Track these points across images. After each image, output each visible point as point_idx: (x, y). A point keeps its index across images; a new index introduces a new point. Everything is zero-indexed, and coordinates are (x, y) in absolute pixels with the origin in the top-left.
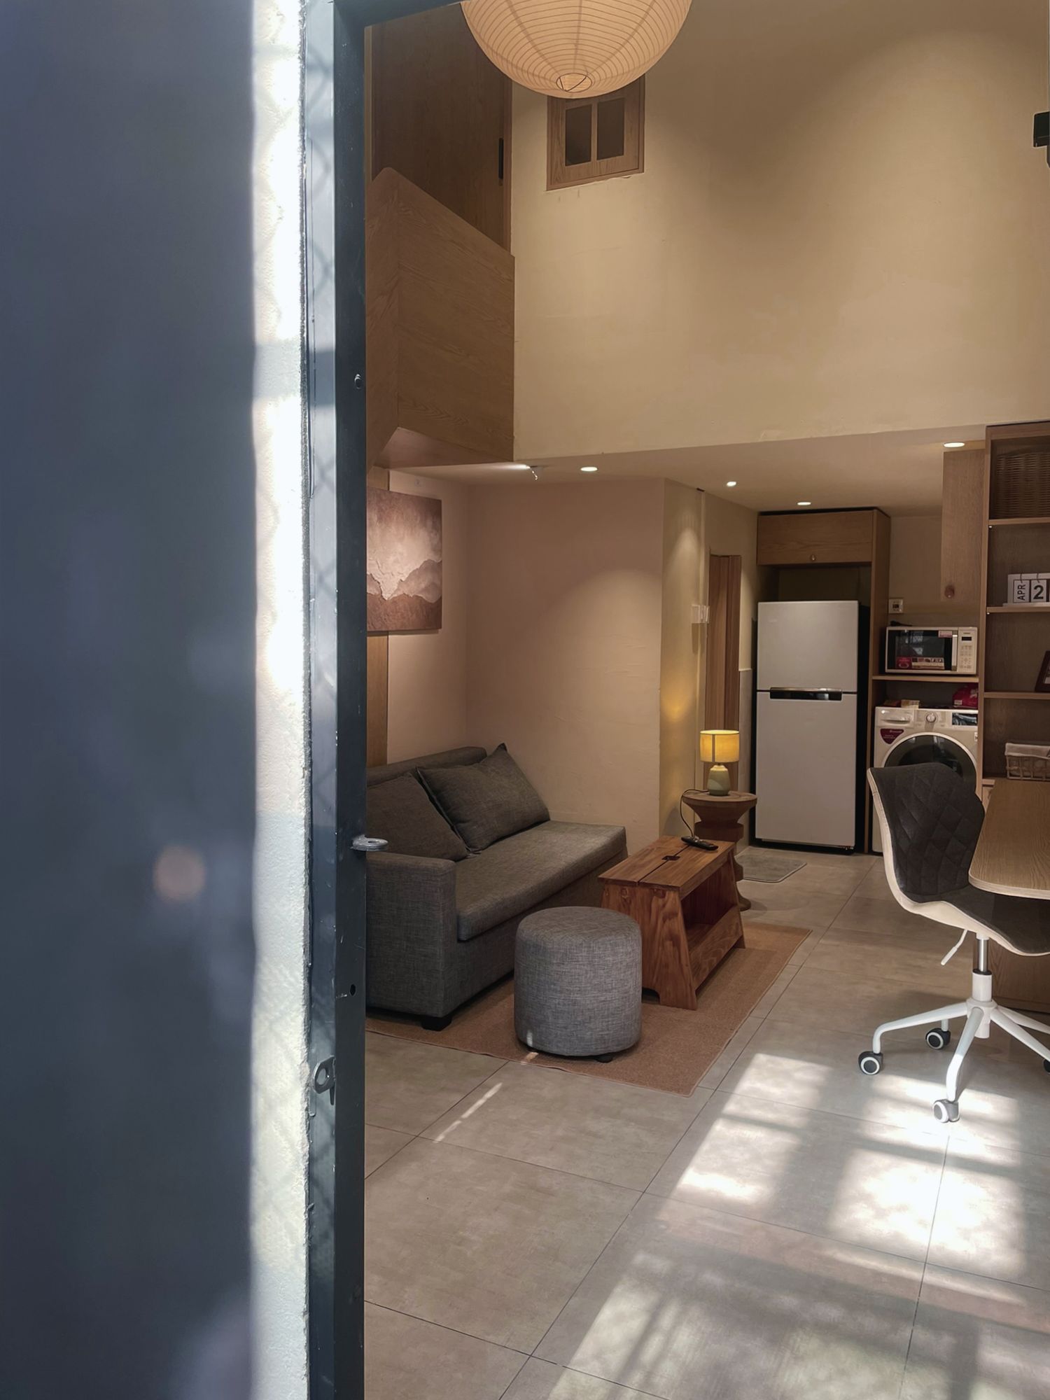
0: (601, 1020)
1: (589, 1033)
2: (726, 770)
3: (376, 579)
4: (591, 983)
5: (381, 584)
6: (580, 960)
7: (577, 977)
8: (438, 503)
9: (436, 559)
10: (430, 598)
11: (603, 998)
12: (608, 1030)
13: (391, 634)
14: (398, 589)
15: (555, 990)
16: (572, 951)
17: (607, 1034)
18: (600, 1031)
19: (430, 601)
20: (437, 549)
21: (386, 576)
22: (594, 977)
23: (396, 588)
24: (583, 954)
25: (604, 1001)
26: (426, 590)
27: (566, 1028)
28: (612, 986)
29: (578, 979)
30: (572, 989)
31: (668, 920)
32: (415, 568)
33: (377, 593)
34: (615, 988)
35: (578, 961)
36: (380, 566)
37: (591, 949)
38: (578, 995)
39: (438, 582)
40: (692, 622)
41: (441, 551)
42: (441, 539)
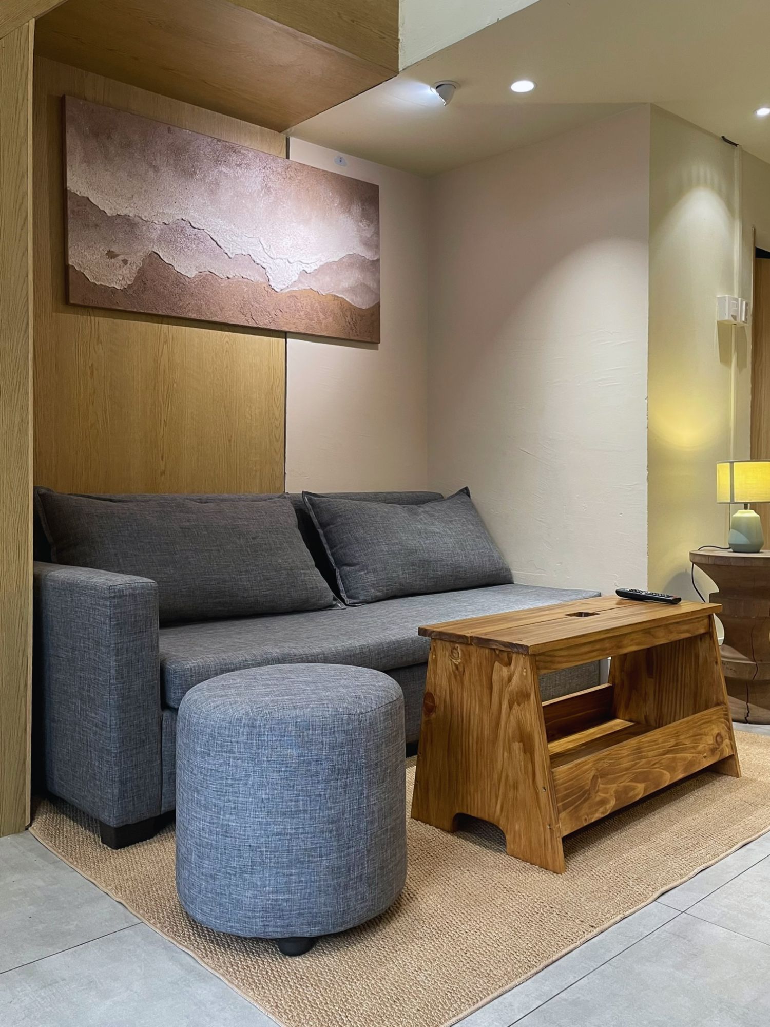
0: (274, 871)
1: (249, 894)
2: (758, 516)
3: (258, 262)
4: (254, 796)
5: (268, 269)
6: (235, 750)
7: (230, 782)
8: (375, 189)
9: (369, 255)
10: (361, 302)
11: (277, 829)
12: (289, 892)
13: (291, 338)
14: (299, 281)
15: (198, 803)
16: (223, 731)
17: (287, 900)
18: (273, 892)
19: (356, 305)
20: (373, 244)
21: (277, 261)
22: (261, 785)
23: (295, 278)
24: (240, 739)
25: (280, 834)
26: (352, 290)
27: (213, 877)
28: (297, 806)
29: (231, 785)
30: (221, 804)
31: (516, 706)
32: (331, 260)
33: (261, 280)
34: (305, 811)
35: (231, 752)
36: (265, 246)
37: (256, 730)
38: (233, 817)
39: (372, 284)
40: (717, 319)
41: (377, 246)
42: (377, 233)
